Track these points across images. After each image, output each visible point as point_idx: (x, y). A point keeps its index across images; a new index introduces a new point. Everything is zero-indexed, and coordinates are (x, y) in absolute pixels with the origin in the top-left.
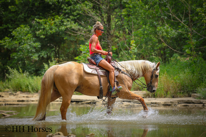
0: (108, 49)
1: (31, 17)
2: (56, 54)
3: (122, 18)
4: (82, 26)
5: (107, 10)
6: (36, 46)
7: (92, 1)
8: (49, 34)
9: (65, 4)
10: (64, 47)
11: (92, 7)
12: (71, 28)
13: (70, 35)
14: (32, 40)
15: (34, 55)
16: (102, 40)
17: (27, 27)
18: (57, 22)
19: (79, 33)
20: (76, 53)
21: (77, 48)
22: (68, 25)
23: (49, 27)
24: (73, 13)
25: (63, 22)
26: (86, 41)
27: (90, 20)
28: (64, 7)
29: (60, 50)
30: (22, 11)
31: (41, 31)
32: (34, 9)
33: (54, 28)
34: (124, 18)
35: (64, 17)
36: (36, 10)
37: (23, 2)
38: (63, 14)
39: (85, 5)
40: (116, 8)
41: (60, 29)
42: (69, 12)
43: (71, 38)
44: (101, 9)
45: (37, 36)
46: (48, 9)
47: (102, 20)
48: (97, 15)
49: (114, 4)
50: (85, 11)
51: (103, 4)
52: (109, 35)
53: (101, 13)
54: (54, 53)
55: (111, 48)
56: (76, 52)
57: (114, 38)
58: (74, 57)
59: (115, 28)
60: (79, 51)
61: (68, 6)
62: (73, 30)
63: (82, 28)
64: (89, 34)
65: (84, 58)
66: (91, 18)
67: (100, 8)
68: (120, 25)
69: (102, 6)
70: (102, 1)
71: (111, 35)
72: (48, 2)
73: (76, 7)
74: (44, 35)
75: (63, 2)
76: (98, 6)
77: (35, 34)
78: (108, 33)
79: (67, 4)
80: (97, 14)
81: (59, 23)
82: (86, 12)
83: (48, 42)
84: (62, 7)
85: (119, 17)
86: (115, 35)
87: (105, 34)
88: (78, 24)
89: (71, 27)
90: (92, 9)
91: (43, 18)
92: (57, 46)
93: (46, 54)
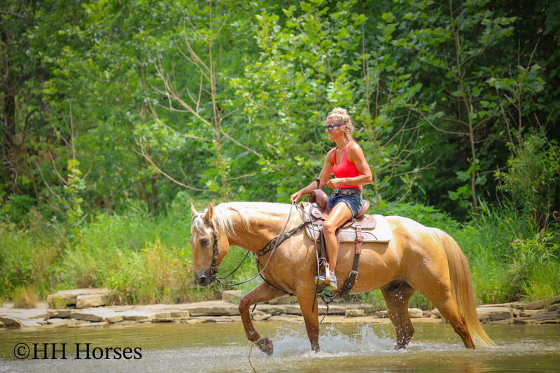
0: (10, 182)
3: (45, 103)
5: (5, 82)
34: (48, 103)
40: (27, 77)
49: (22, 67)
52: (10, 146)
55: (18, 180)
57: (23, 155)
59: (25, 128)
68: (38, 121)
71: (16, 146)
78: (8, 143)
85: (34, 100)
86: (26, 145)
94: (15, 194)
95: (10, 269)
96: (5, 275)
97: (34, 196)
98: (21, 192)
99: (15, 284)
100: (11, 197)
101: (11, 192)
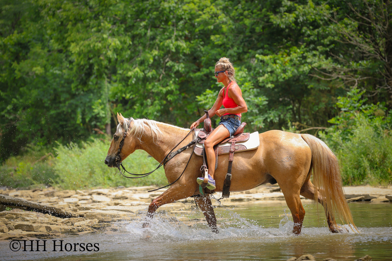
0: (389, 101)
1: (250, 53)
2: (294, 114)
4: (340, 63)
5: (386, 31)
6: (259, 103)
7: (357, 18)
8: (281, 80)
9: (308, 26)
10: (309, 102)
11: (357, 28)
12: (320, 68)
13: (319, 81)
14: (252, 93)
15: (256, 118)
16: (378, 86)
17: (243, 70)
18: (295, 59)
19: (334, 75)
20: (330, 111)
21: (332, 102)
22: (315, 62)
23: (280, 68)
24: (322, 41)
25: (304, 58)
26: (348, 89)
27: (353, 51)
28: (306, 31)
29: (301, 107)
30: (233, 43)
31: (266, 75)
32: (254, 39)
33: (290, 70)
35: (308, 49)
36: (258, 40)
37: (235, 27)
38: (305, 44)
39: (344, 25)
41: (301, 70)
42: (316, 39)
43: (320, 85)
44: (374, 31)
45: (260, 84)
46: (279, 37)
47: (376, 51)
48: (366, 42)
50: (345, 36)
51: (377, 21)
52: (390, 76)
53: (373, 38)
54: (292, 113)
56: (331, 109)
58: (327, 118)
60: (336, 108)
61: (313, 30)
62: (324, 70)
63: (339, 66)
64: (352, 76)
65: (346, 120)
66: (356, 48)
67: (372, 28)
69: (375, 24)
70: (375, 16)
72: (278, 25)
73: (328, 29)
74: (272, 82)
75: (305, 22)
76: (368, 25)
77: (258, 82)
78: (388, 74)
79: (312, 26)
80: (367, 40)
81: (299, 61)
82: (347, 38)
83: (280, 94)
84: (303, 31)
87: (383, 74)
88: (332, 61)
89: (320, 66)
90: (358, 32)
91: (270, 52)
92: (297, 101)
93: (277, 116)
96: (388, 166)
101: (391, 108)
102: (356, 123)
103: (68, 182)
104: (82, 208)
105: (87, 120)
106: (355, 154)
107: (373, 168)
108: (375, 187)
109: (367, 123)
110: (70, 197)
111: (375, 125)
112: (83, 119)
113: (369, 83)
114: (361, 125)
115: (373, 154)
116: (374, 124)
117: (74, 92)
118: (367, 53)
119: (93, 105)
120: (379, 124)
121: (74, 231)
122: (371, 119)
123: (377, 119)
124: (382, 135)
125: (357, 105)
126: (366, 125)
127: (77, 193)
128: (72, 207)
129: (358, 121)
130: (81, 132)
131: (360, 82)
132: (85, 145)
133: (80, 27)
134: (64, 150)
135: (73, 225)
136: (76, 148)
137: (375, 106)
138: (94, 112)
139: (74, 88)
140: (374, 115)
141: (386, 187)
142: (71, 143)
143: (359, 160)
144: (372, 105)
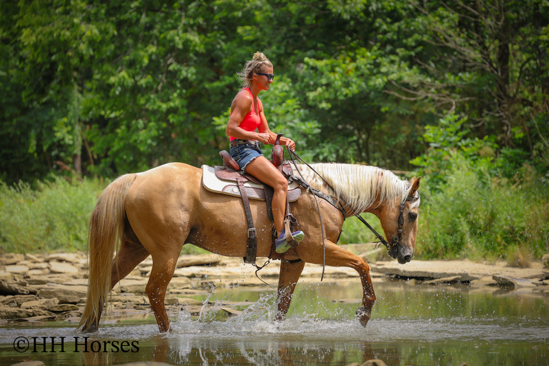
0: (502, 135)
1: (295, 55)
2: (360, 150)
3: (541, 50)
4: (431, 76)
5: (500, 30)
6: (308, 132)
7: (458, 8)
8: (341, 98)
9: (384, 17)
10: (381, 132)
11: (457, 23)
12: (400, 82)
13: (397, 100)
14: (297, 115)
15: (302, 154)
16: (485, 112)
17: (285, 81)
18: (363, 67)
19: (421, 94)
20: (414, 147)
21: (416, 134)
22: (393, 73)
23: (341, 80)
24: (404, 41)
25: (377, 65)
26: (440, 115)
27: (451, 58)
28: (381, 25)
29: (370, 140)
30: (272, 38)
31: (319, 90)
32: (301, 34)
33: (355, 83)
34: (545, 51)
35: (382, 52)
36: (307, 35)
37: (275, 16)
38: (378, 44)
39: (437, 18)
40: (523, 24)
41: (371, 83)
42: (395, 37)
43: (400, 107)
44: (482, 29)
45: (310, 103)
46: (340, 33)
47: (484, 58)
48: (471, 45)
49: (518, 13)
50: (439, 34)
51: (487, 14)
52: (504, 97)
53: (481, 39)
54: (356, 147)
55: (511, 132)
56: (415, 144)
57: (516, 106)
58: (408, 158)
59: (519, 78)
60: (422, 142)
61: (392, 23)
62: (407, 85)
63: (429, 80)
64: (448, 95)
65: (436, 160)
66: (455, 53)
67: (480, 24)
68: (533, 69)
69: (484, 18)
70: (485, 7)
71: (509, 97)
72: (340, 15)
73: (413, 23)
74: (328, 101)
75: (380, 11)
76: (473, 19)
77: (306, 99)
78: (501, 93)
79: (390, 17)
80: (472, 42)
81: (368, 69)
82: (442, 37)
83: (340, 118)
84: (377, 25)
85: (530, 48)
86: (519, 96)
87: (493, 94)
88: (418, 71)
89: (400, 79)
90: (458, 30)
91: (326, 55)
92: (364, 130)
93: (333, 151)
94: (507, 147)
95: (502, 226)
96: (497, 233)
97: (528, 149)
98: (514, 145)
99: (508, 242)
100: (504, 151)
101: (504, 145)
102: (451, 166)
103: (13, 240)
104: (33, 281)
105: (45, 148)
106: (448, 213)
107: (476, 234)
108: (477, 262)
109: (467, 167)
110: (15, 264)
111: (480, 170)
112: (39, 146)
113: (473, 107)
114: (458, 169)
115: (476, 213)
116: (478, 168)
117: (26, 105)
118: (471, 61)
119: (55, 126)
120: (484, 169)
121: (21, 315)
122: (473, 160)
123: (483, 160)
124: (490, 185)
125: (454, 139)
126: (467, 169)
127: (26, 259)
128: (18, 280)
129: (455, 163)
130: (36, 166)
131: (458, 105)
132: (42, 185)
133: (38, 6)
134: (8, 192)
135: (19, 306)
136: (28, 191)
137: (481, 141)
138: (55, 137)
139: (26, 97)
140: (479, 155)
141: (493, 262)
142: (21, 182)
143: (454, 221)
144: (477, 139)
